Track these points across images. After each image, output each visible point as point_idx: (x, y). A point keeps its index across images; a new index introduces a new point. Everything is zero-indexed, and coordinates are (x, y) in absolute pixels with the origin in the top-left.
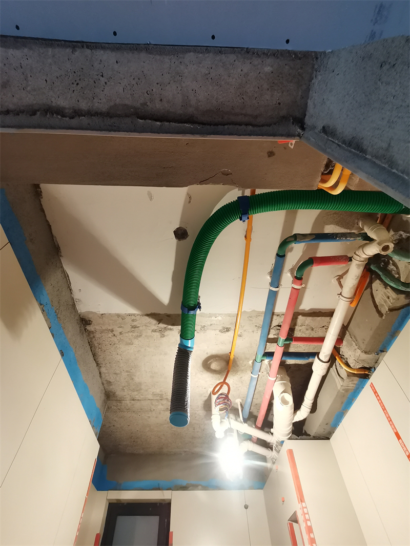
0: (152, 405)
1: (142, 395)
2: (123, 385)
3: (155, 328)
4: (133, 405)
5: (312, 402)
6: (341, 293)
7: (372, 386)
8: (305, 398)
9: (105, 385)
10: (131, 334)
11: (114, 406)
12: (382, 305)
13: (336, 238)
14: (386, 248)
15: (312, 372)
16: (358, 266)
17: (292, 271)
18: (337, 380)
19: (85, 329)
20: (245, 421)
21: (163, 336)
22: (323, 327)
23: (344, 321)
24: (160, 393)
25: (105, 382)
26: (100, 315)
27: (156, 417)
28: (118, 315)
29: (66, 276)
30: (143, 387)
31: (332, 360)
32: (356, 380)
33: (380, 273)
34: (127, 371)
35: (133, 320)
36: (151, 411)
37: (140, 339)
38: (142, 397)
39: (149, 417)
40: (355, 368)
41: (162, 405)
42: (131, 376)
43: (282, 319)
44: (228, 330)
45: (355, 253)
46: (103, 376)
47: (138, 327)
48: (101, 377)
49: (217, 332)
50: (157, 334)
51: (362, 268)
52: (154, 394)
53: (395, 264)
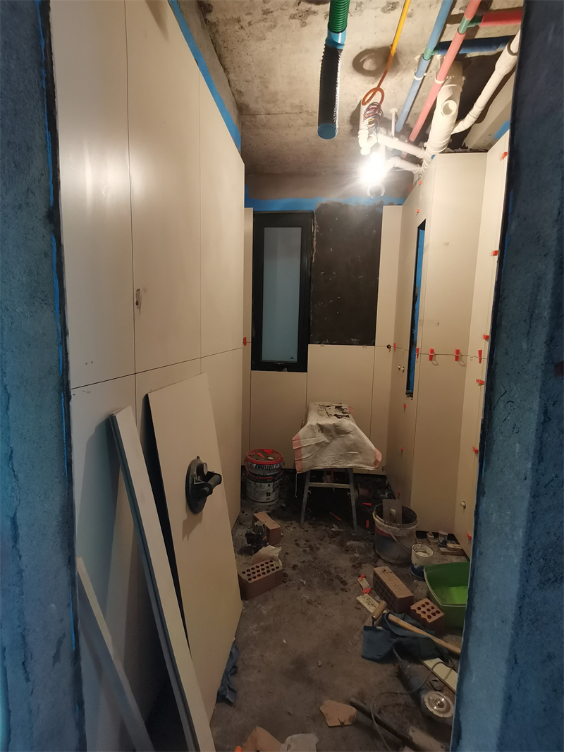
1: (278, 108)
2: (256, 95)
4: (269, 120)
5: (481, 110)
8: (474, 105)
9: (236, 96)
11: (248, 121)
20: (397, 135)
21: (304, 24)
24: (300, 104)
25: (235, 93)
27: (295, 135)
30: (279, 97)
34: (260, 77)
36: (289, 127)
37: (274, 31)
38: (278, 110)
39: (287, 134)
41: (302, 119)
42: (265, 83)
46: (233, 85)
48: (230, 85)
50: (296, 22)
52: (292, 106)
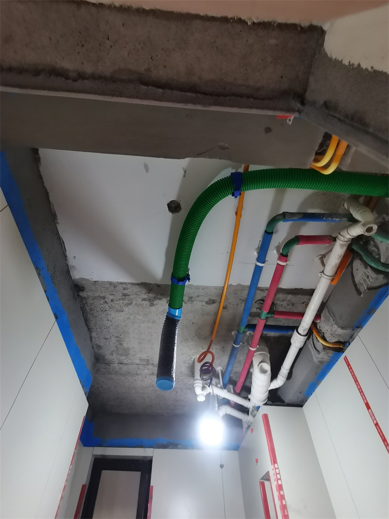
0: (139, 369)
2: (112, 349)
3: (145, 296)
4: (120, 368)
5: (288, 372)
6: (323, 271)
7: (346, 359)
8: (282, 368)
9: (95, 349)
10: (121, 302)
11: (103, 368)
12: (361, 284)
13: (323, 218)
14: (369, 230)
15: (290, 344)
16: (342, 246)
17: (278, 248)
18: (313, 353)
19: (78, 295)
20: (225, 386)
21: (152, 305)
22: (303, 303)
23: (324, 299)
24: (147, 359)
25: (95, 346)
26: (93, 283)
27: (142, 381)
28: (111, 283)
29: (61, 244)
30: (131, 352)
31: (309, 334)
32: (331, 353)
33: (362, 254)
34: (117, 337)
35: (124, 289)
36: (137, 374)
37: (130, 307)
38: (130, 361)
39: (135, 380)
40: (331, 341)
41: (148, 369)
42: (120, 341)
43: (265, 294)
44: (213, 302)
45: (339, 233)
46: (94, 340)
47: (129, 295)
48: (91, 341)
49: (204, 303)
50: (146, 303)
51: (345, 248)
52: (141, 359)
53: (376, 246)
